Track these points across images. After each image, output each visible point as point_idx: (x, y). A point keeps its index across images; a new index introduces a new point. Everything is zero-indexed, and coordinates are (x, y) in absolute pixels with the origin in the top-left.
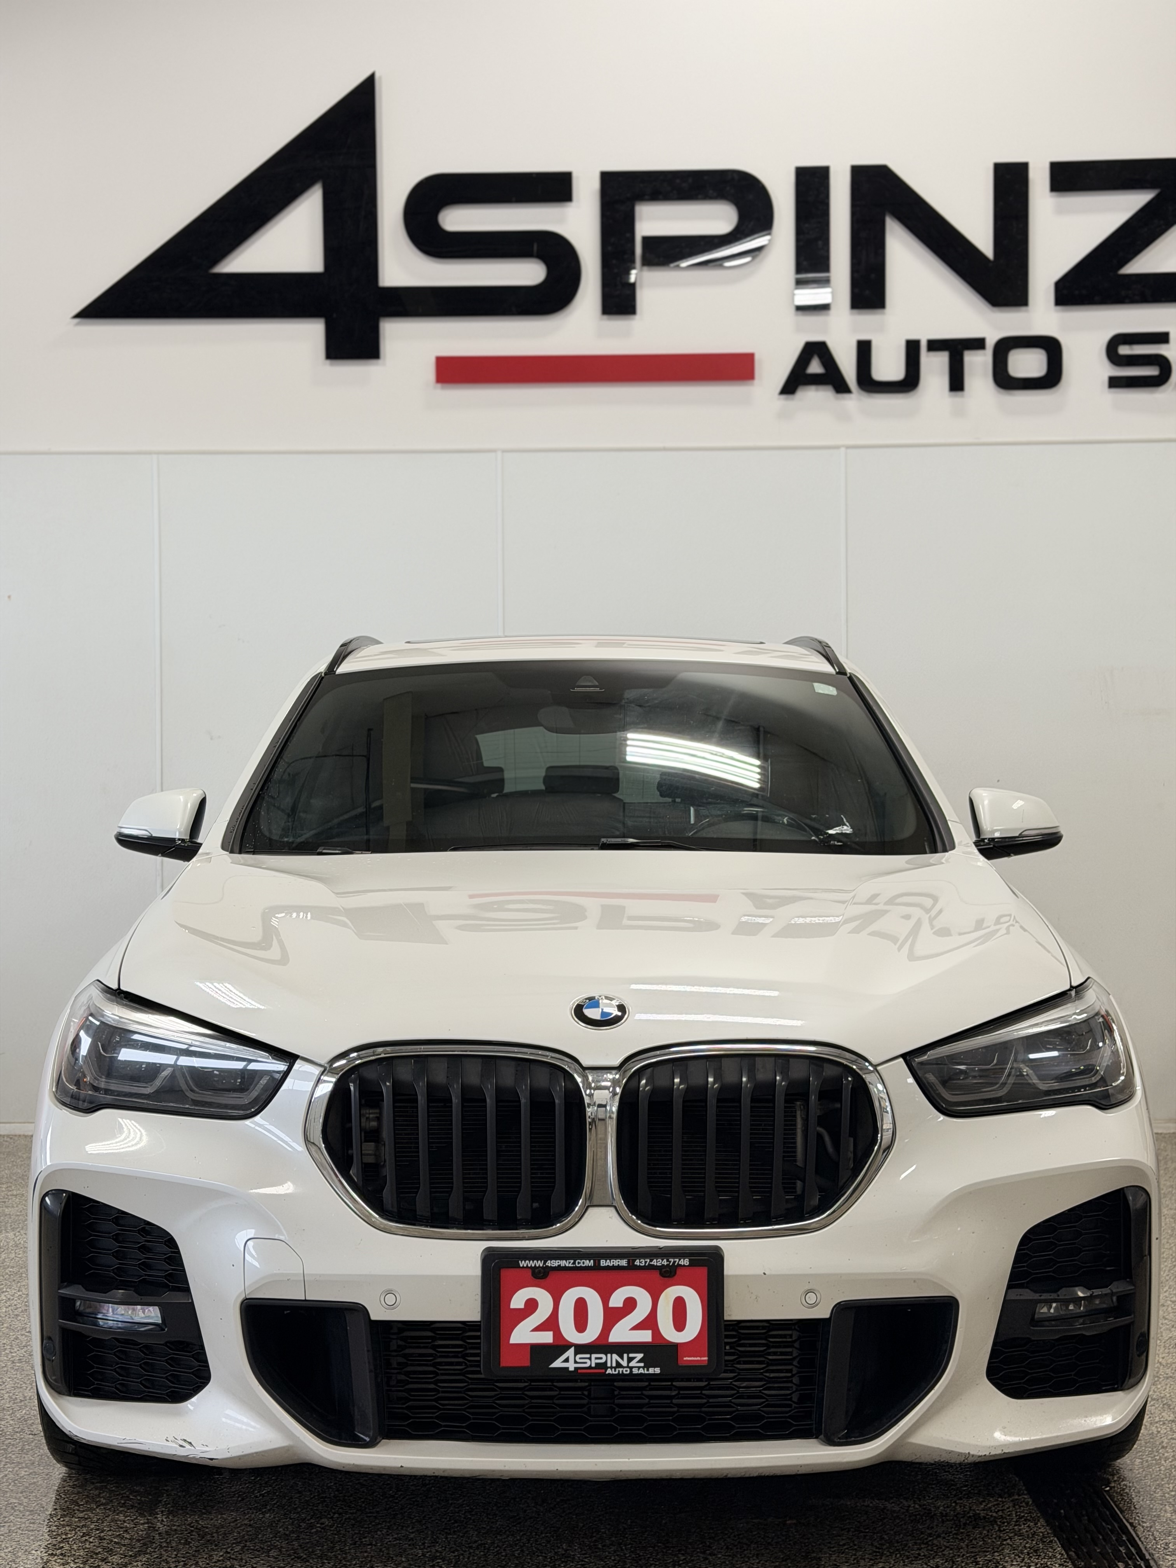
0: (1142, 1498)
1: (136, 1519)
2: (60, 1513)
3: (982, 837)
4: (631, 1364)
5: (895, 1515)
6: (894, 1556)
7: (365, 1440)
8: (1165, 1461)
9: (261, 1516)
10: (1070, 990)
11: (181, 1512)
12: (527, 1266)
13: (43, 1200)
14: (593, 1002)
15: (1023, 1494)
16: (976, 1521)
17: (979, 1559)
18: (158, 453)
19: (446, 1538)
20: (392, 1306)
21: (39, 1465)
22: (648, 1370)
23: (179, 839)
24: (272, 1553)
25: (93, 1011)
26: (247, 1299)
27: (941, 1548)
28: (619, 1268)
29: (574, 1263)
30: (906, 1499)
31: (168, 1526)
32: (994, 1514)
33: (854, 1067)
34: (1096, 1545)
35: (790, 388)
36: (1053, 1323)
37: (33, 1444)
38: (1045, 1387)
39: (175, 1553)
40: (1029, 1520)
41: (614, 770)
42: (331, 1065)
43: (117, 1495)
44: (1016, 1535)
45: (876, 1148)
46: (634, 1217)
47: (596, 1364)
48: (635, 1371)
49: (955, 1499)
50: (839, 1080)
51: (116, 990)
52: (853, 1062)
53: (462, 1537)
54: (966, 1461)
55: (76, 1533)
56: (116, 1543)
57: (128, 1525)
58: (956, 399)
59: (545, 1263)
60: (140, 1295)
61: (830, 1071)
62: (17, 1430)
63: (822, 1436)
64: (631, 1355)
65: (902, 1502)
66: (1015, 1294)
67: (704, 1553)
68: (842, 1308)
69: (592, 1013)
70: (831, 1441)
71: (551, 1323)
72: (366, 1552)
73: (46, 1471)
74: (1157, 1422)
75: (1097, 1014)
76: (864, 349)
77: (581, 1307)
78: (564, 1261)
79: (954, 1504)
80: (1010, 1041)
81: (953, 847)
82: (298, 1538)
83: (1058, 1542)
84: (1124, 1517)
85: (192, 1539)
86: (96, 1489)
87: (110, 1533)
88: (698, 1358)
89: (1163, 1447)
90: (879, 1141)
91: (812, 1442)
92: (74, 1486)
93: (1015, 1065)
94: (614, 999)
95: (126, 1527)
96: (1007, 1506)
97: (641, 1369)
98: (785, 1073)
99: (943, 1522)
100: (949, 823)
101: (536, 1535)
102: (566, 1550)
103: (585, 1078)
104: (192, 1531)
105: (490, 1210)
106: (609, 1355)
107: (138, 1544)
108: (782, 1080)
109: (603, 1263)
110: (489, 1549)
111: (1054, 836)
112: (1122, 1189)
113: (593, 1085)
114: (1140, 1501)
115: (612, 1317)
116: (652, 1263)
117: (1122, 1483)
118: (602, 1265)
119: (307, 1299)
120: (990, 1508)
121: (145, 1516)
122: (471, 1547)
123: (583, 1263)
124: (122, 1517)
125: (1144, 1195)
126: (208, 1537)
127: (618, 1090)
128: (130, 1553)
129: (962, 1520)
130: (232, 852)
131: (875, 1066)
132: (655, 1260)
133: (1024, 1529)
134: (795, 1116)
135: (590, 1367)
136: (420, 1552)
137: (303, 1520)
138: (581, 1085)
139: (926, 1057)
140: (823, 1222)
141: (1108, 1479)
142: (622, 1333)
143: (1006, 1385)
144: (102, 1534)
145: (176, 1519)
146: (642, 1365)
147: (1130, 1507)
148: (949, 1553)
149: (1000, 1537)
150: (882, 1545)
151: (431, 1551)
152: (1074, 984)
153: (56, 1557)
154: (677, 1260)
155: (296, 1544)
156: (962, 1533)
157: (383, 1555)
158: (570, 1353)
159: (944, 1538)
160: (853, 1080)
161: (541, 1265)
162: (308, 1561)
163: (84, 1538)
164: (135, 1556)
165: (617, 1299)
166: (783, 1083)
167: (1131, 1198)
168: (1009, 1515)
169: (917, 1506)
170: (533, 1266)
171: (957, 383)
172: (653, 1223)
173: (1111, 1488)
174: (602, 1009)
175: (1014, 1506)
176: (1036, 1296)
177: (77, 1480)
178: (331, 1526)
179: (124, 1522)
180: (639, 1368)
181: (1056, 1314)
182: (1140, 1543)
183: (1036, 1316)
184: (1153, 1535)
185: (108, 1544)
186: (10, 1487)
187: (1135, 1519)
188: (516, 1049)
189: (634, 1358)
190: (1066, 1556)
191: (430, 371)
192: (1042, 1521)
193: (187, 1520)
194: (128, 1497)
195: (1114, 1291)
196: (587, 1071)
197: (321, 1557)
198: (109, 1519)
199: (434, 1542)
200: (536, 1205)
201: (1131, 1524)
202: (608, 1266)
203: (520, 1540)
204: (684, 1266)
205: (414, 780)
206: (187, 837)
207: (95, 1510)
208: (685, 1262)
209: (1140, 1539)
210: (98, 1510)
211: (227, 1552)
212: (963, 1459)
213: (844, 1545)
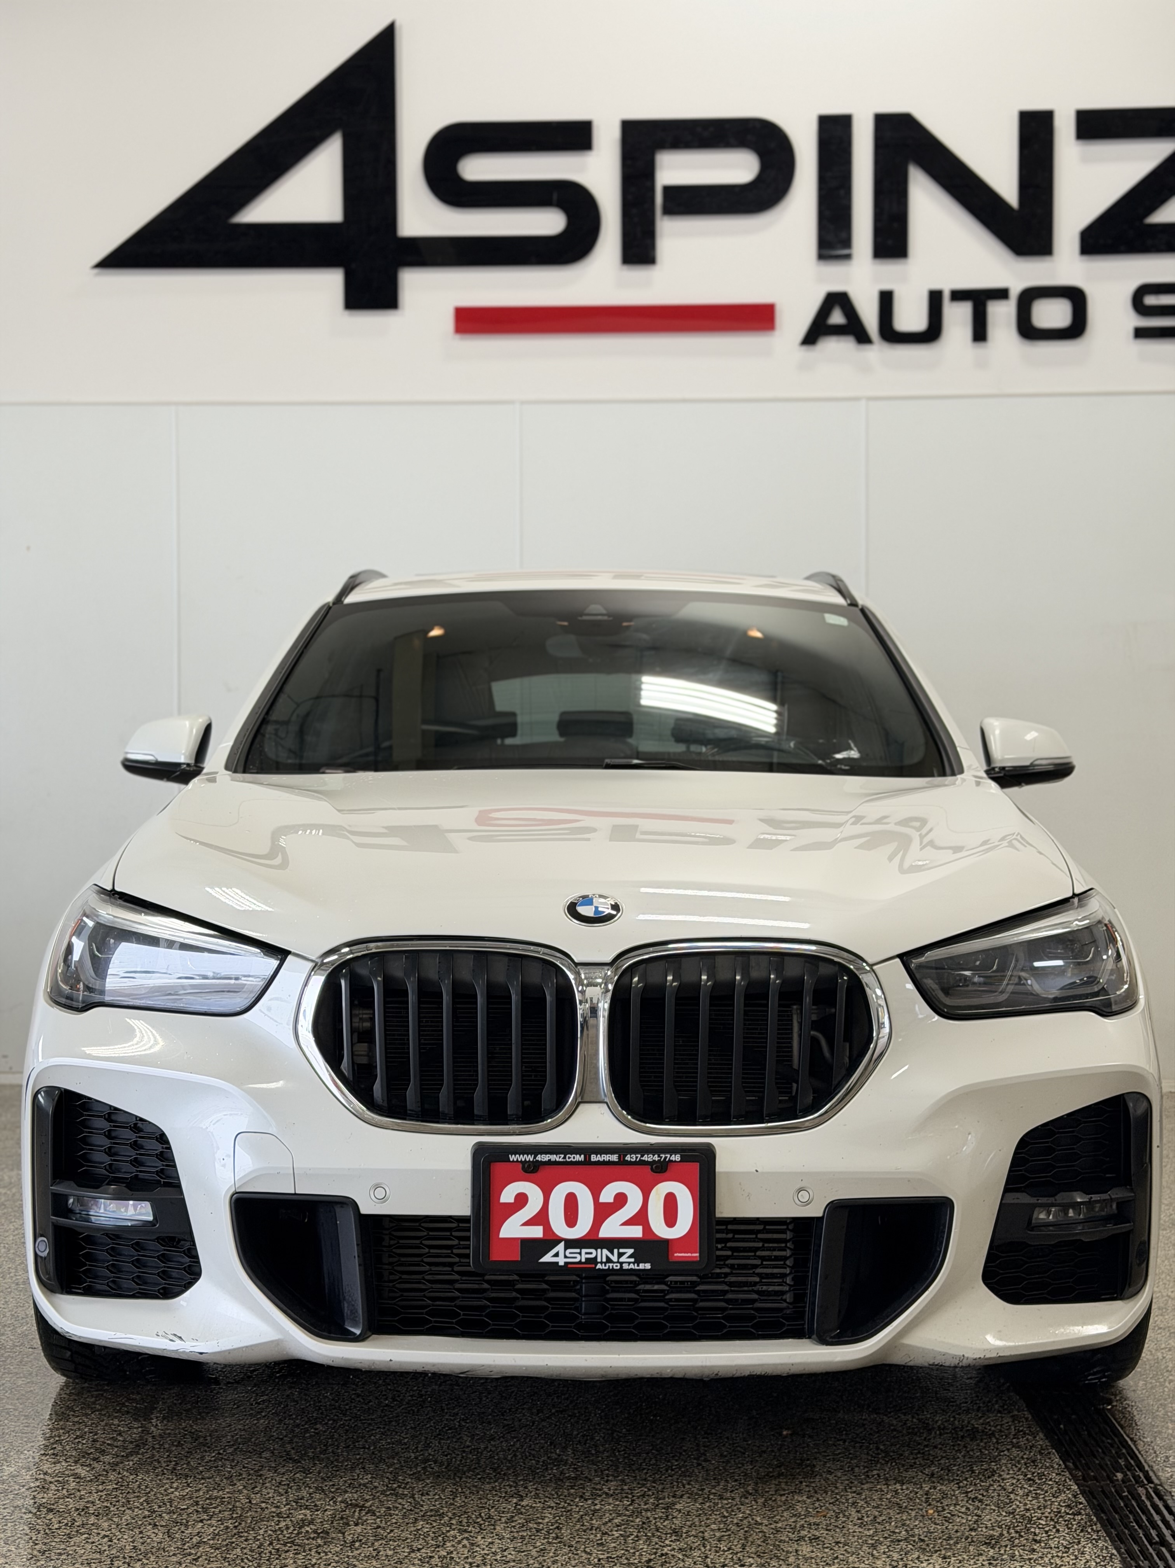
0: (1144, 1416)
1: (131, 1423)
2: (54, 1416)
3: (993, 765)
4: (621, 1260)
5: (892, 1428)
6: (889, 1464)
7: (355, 1334)
8: (1170, 1383)
9: (255, 1422)
10: (1072, 897)
11: (176, 1417)
12: (517, 1161)
13: (35, 1097)
14: (587, 900)
15: (1023, 1410)
16: (973, 1434)
17: (975, 1468)
18: (177, 404)
19: (439, 1443)
20: (383, 1200)
21: (37, 1375)
22: (638, 1266)
23: (184, 764)
24: (264, 1455)
25: (88, 912)
26: (237, 1193)
27: (937, 1457)
28: (609, 1163)
29: (564, 1158)
30: (905, 1414)
31: (162, 1430)
32: (993, 1428)
33: (852, 967)
34: (1095, 1457)
35: (811, 338)
36: (1051, 1228)
37: (32, 1357)
38: (1042, 1294)
39: (167, 1454)
40: (1028, 1434)
41: (627, 714)
42: (323, 960)
43: (114, 1402)
44: (1013, 1447)
45: (872, 1046)
46: (625, 1112)
47: (587, 1259)
48: (625, 1266)
49: (954, 1414)
50: (833, 979)
51: (111, 891)
52: (850, 962)
53: (456, 1442)
54: (960, 1364)
55: (69, 1435)
56: (108, 1444)
57: (122, 1429)
58: (980, 350)
59: (535, 1158)
60: (131, 1190)
61: (825, 970)
62: (17, 1344)
63: (814, 1336)
64: (621, 1251)
65: (899, 1417)
66: (1012, 1198)
67: (697, 1459)
68: (837, 1208)
69: (585, 911)
70: (824, 1341)
71: (541, 1218)
72: (359, 1454)
73: (44, 1381)
74: (1163, 1349)
75: (1100, 922)
76: (886, 300)
77: (571, 1202)
78: (555, 1156)
79: (952, 1419)
80: (1010, 945)
81: (962, 771)
82: (291, 1442)
83: (1056, 1454)
84: (1125, 1433)
85: (185, 1441)
86: (92, 1396)
87: (103, 1436)
88: (689, 1255)
89: (1168, 1371)
90: (875, 1038)
91: (805, 1342)
92: (70, 1394)
93: (1015, 973)
94: (608, 898)
95: (120, 1430)
96: (1006, 1421)
97: (632, 1264)
98: (779, 972)
99: (941, 1434)
100: (958, 749)
101: (530, 1441)
102: (559, 1455)
103: (578, 974)
104: (186, 1434)
105: (479, 1107)
106: (599, 1250)
107: (131, 1446)
108: (777, 978)
109: (594, 1158)
110: (482, 1453)
111: (1067, 766)
112: (1123, 1094)
113: (585, 982)
114: (1142, 1420)
115: (602, 1212)
116: (643, 1158)
117: (1125, 1403)
118: (592, 1160)
119: (297, 1192)
120: (989, 1422)
121: (140, 1421)
122: (464, 1452)
123: (574, 1158)
124: (116, 1422)
125: (1145, 1104)
126: (201, 1440)
127: (610, 987)
128: (122, 1454)
129: (960, 1433)
130: (235, 771)
131: (871, 966)
132: (646, 1156)
133: (1022, 1442)
134: (792, 1020)
135: (580, 1262)
136: (413, 1455)
137: (298, 1426)
138: (573, 982)
139: (923, 958)
140: (817, 1121)
141: (1111, 1399)
142: (612, 1228)
143: (1003, 1290)
144: (96, 1437)
145: (170, 1424)
146: (632, 1260)
147: (1132, 1424)
148: (945, 1463)
149: (997, 1449)
150: (878, 1454)
151: (422, 1455)
152: (1077, 891)
153: (48, 1457)
154: (669, 1156)
155: (288, 1447)
156: (959, 1445)
157: (375, 1457)
158: (560, 1247)
159: (941, 1449)
160: (848, 979)
161: (531, 1160)
162: (300, 1462)
163: (77, 1440)
164: (127, 1456)
165: (607, 1195)
166: (777, 981)
167: (1131, 1105)
168: (1007, 1429)
169: (915, 1420)
170: (523, 1160)
171: (980, 333)
172: (645, 1120)
173: (1113, 1406)
174: (596, 908)
175: (1013, 1421)
176: (1033, 1200)
177: (74, 1389)
178: (325, 1432)
179: (119, 1426)
180: (629, 1263)
181: (1055, 1220)
182: (1140, 1456)
183: (1033, 1221)
184: (1153, 1449)
185: (101, 1445)
186: (6, 1394)
187: (1136, 1435)
188: (508, 945)
189: (624, 1253)
190: (1063, 1466)
191: (449, 321)
192: (1041, 1435)
193: (181, 1425)
194: (124, 1404)
195: (1113, 1197)
196: (579, 967)
197: (313, 1458)
198: (103, 1423)
199: (427, 1446)
200: (526, 1103)
201: (1132, 1439)
202: (599, 1161)
203: (514, 1445)
204: (675, 1161)
205: (425, 721)
206: (192, 762)
207: (89, 1415)
208: (677, 1158)
209: (1140, 1452)
210: (93, 1415)
211: (219, 1454)
212: (958, 1362)
213: (839, 1454)
